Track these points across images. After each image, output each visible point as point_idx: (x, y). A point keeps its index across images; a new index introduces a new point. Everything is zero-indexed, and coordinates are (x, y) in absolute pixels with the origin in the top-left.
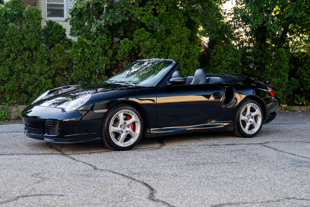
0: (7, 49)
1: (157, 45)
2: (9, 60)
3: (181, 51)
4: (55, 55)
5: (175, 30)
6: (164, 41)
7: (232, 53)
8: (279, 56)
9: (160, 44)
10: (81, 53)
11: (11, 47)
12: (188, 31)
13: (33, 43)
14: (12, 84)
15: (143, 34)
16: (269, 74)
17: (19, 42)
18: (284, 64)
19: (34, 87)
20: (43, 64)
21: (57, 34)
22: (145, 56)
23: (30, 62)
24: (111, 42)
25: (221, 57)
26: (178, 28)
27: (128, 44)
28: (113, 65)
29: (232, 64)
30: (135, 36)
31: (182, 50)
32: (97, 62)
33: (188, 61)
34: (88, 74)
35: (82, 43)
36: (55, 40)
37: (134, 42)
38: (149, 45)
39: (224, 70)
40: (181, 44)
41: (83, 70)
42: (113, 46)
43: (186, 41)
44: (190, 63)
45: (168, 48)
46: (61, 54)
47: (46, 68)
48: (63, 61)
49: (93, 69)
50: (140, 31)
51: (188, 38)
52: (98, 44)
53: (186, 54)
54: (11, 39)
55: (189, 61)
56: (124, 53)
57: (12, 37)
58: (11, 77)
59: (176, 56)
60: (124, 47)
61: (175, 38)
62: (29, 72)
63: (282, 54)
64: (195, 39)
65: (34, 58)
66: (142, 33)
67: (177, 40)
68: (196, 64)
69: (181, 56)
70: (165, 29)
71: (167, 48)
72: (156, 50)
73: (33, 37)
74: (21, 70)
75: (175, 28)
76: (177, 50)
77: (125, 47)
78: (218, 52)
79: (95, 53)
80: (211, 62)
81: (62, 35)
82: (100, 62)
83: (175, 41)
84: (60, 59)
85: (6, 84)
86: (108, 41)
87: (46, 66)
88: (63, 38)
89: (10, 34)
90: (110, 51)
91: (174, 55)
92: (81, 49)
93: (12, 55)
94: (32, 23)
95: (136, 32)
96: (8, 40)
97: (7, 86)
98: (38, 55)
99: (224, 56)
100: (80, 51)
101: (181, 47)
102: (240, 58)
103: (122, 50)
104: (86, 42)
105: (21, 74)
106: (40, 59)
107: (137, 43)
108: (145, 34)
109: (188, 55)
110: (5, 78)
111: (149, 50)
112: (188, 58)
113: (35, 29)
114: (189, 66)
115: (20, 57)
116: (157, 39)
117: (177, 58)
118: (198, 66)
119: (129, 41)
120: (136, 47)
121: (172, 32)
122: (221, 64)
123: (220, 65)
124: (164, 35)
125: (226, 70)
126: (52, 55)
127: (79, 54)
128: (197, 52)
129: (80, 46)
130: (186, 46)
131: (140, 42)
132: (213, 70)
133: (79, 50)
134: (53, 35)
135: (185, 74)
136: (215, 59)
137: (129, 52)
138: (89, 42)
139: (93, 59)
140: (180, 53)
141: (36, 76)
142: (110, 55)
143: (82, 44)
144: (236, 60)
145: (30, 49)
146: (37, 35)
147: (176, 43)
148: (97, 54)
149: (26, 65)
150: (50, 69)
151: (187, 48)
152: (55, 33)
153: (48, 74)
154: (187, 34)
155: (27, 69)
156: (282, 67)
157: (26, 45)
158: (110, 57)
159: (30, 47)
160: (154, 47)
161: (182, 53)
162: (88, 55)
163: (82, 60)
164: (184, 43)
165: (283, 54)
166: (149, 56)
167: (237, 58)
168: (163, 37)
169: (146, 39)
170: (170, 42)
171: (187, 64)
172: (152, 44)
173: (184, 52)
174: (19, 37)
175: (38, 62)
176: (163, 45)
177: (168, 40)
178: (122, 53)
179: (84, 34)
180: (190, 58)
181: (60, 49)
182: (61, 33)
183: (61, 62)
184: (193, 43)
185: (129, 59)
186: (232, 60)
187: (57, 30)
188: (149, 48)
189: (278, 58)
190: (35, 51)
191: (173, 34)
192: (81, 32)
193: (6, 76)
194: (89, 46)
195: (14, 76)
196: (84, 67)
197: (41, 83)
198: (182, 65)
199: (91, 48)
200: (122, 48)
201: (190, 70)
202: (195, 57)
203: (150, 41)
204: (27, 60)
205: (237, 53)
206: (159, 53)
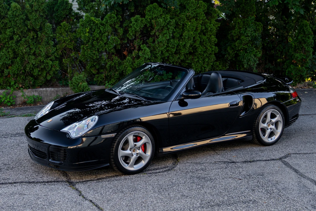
0: (10, 31)
1: (171, 22)
2: (12, 43)
3: (197, 28)
4: (61, 34)
5: (190, 5)
6: (178, 17)
7: (251, 28)
8: (303, 30)
9: (174, 21)
10: (88, 32)
11: (14, 29)
12: (204, 5)
13: (37, 23)
14: (17, 67)
15: (155, 11)
16: (292, 48)
17: (22, 23)
18: (309, 38)
19: (40, 69)
20: (49, 45)
21: (63, 10)
22: (158, 34)
23: (35, 44)
24: (121, 20)
25: (240, 32)
26: (194, 3)
27: (139, 22)
28: (123, 44)
29: (252, 39)
30: (147, 12)
31: (198, 26)
32: (107, 42)
33: (204, 37)
34: (97, 55)
35: (90, 21)
36: (61, 16)
37: (146, 19)
38: (162, 23)
39: (244, 45)
40: (196, 20)
41: (92, 50)
42: (124, 24)
43: (203, 16)
44: (207, 40)
45: (183, 25)
46: (68, 33)
47: (52, 50)
48: (70, 40)
49: (103, 50)
50: (152, 7)
51: (205, 13)
52: (107, 23)
53: (202, 31)
54: (14, 20)
55: (206, 37)
56: (136, 32)
57: (15, 18)
58: (15, 60)
59: (191, 33)
60: (135, 26)
61: (190, 14)
62: (34, 54)
63: (306, 28)
64: (212, 13)
65: (39, 39)
66: (155, 9)
67: (192, 16)
68: (213, 41)
69: (197, 33)
70: (179, 4)
71: (181, 24)
72: (170, 27)
73: (38, 17)
74: (26, 52)
75: (190, 3)
76: (193, 26)
77: (137, 26)
78: (237, 26)
79: (104, 33)
80: (229, 37)
81: (68, 10)
82: (110, 42)
83: (190, 17)
84: (67, 38)
85: (10, 67)
86: (118, 18)
87: (52, 47)
88: (70, 13)
89: (13, 15)
90: (120, 30)
91: (190, 32)
92: (89, 29)
93: (16, 37)
94: (36, 2)
95: (148, 8)
96: (10, 21)
97: (11, 69)
98: (43, 35)
99: (244, 31)
100: (88, 31)
101: (197, 23)
102: (260, 32)
103: (133, 29)
104: (94, 20)
105: (26, 56)
106: (45, 41)
107: (149, 20)
108: (157, 10)
109: (205, 31)
110: (8, 61)
111: (162, 28)
112: (204, 35)
113: (39, 9)
114: (205, 43)
115: (23, 39)
116: (171, 15)
117: (193, 35)
118: (215, 43)
119: (140, 19)
120: (148, 25)
121: (187, 7)
122: (240, 39)
123: (238, 41)
124: (178, 11)
125: (245, 45)
126: (57, 34)
127: (87, 34)
128: (214, 28)
129: (88, 25)
130: (202, 22)
131: (153, 19)
132: (231, 45)
133: (87, 29)
134: (59, 11)
135: (202, 51)
136: (234, 33)
137: (141, 30)
138: (97, 20)
139: (102, 38)
140: (196, 30)
141: (42, 59)
142: (120, 35)
143: (90, 23)
144: (257, 34)
145: (34, 30)
146: (41, 14)
147: (191, 19)
148: (107, 34)
149: (31, 47)
150: (57, 50)
151: (204, 24)
152: (60, 9)
153: (54, 56)
154: (203, 9)
155: (32, 52)
156: (306, 41)
157: (30, 26)
158: (121, 36)
159: (35, 27)
160: (168, 24)
161: (198, 30)
162: (97, 35)
163: (91, 40)
164: (200, 19)
165: (308, 28)
166: (163, 34)
167: (258, 32)
168: (178, 13)
169: (159, 15)
170: (185, 18)
171: (203, 41)
172: (165, 21)
173: (200, 28)
174: (22, 18)
175: (44, 43)
176: (178, 22)
177: (182, 16)
178: (134, 32)
179: (92, 11)
180: (206, 34)
181: (66, 27)
182: (67, 9)
183: (68, 42)
184: (209, 17)
185: (141, 38)
186: (252, 35)
187: (63, 5)
188: (162, 26)
189: (302, 31)
190: (40, 31)
191: (188, 9)
192: (89, 9)
193: (10, 59)
194: (97, 24)
195: (18, 59)
196: (92, 47)
197: (48, 66)
198: (199, 43)
199: (100, 26)
200: (133, 27)
201: (207, 47)
202: (212, 33)
203: (164, 18)
204: (31, 42)
205: (258, 27)
206: (173, 30)
